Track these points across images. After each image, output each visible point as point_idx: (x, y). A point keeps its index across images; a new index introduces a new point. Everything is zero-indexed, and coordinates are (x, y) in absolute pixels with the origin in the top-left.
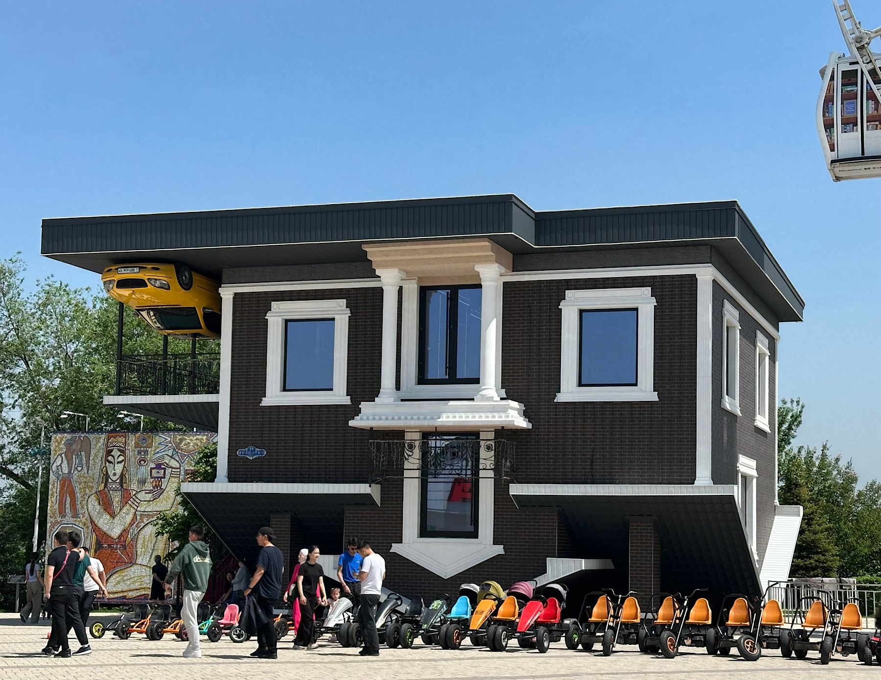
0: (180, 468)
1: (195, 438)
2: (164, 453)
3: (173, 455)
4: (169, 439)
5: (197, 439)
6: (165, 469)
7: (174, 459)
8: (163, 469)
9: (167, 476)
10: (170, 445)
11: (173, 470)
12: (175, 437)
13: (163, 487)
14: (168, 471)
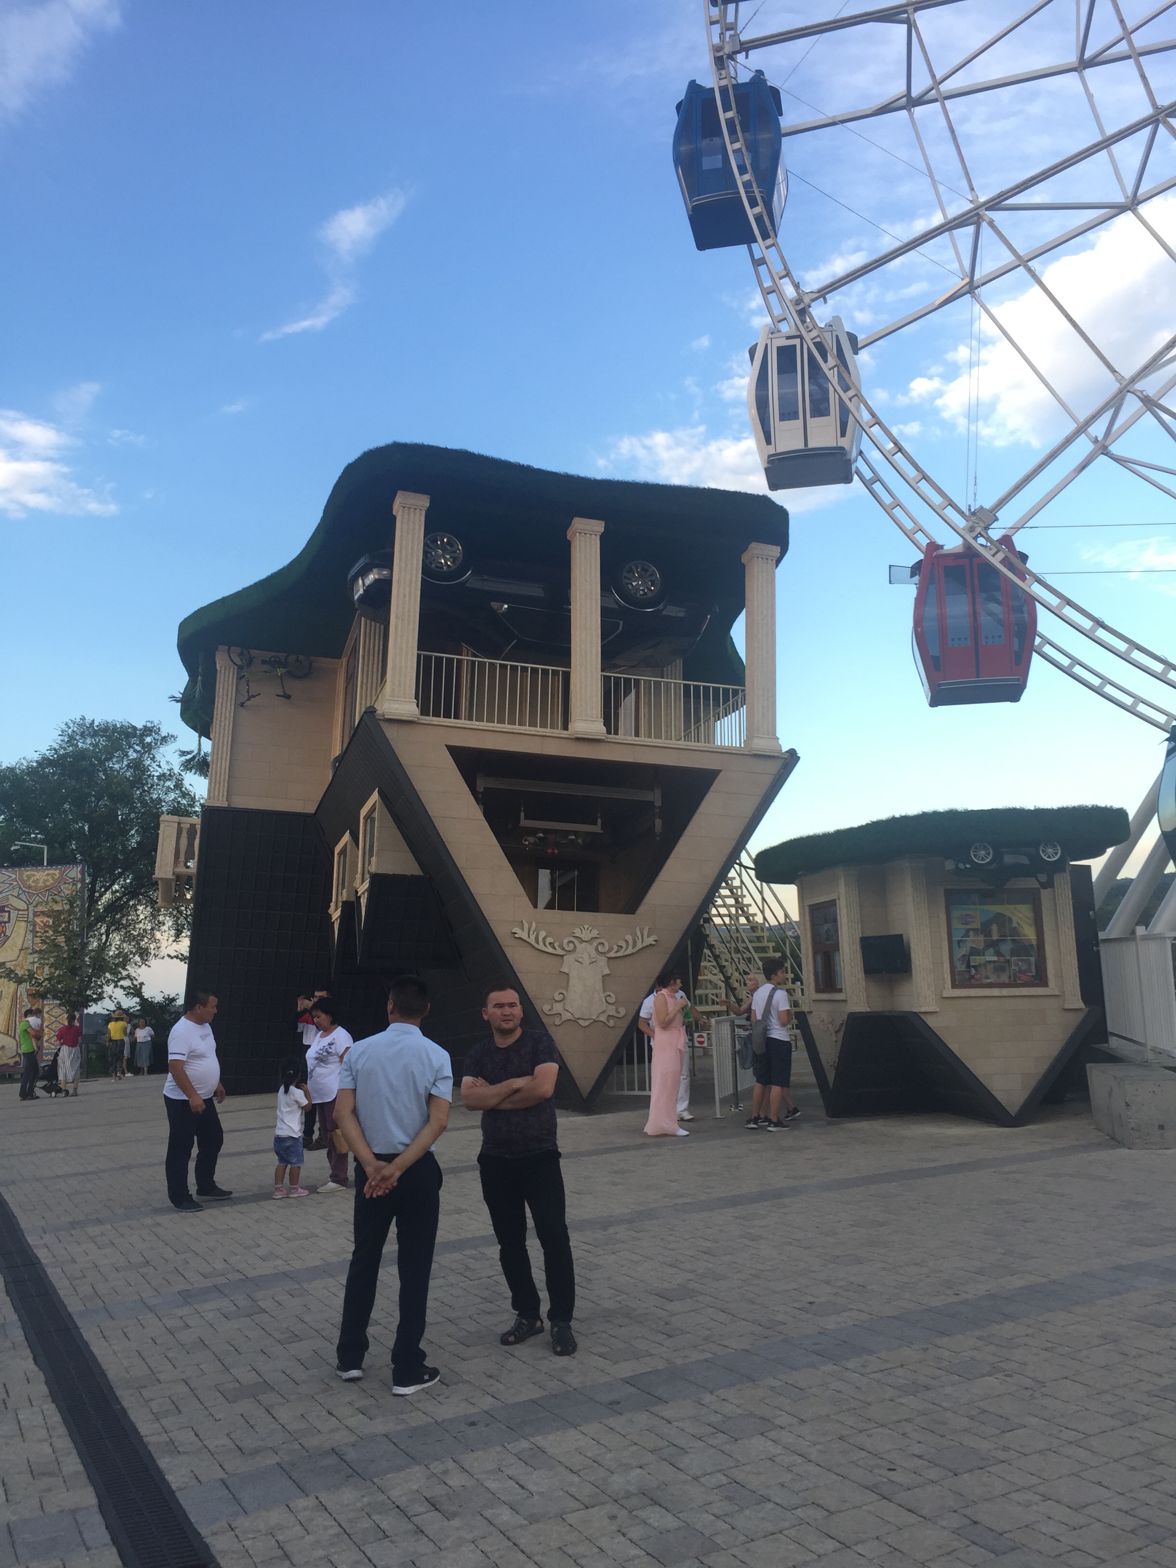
0: (28, 910)
1: (46, 873)
2: (9, 893)
3: (19, 895)
4: (14, 876)
5: (48, 875)
6: (9, 912)
7: (20, 899)
8: (6, 912)
9: (12, 921)
10: (15, 883)
11: (20, 913)
12: (21, 874)
13: (8, 934)
14: (14, 914)
